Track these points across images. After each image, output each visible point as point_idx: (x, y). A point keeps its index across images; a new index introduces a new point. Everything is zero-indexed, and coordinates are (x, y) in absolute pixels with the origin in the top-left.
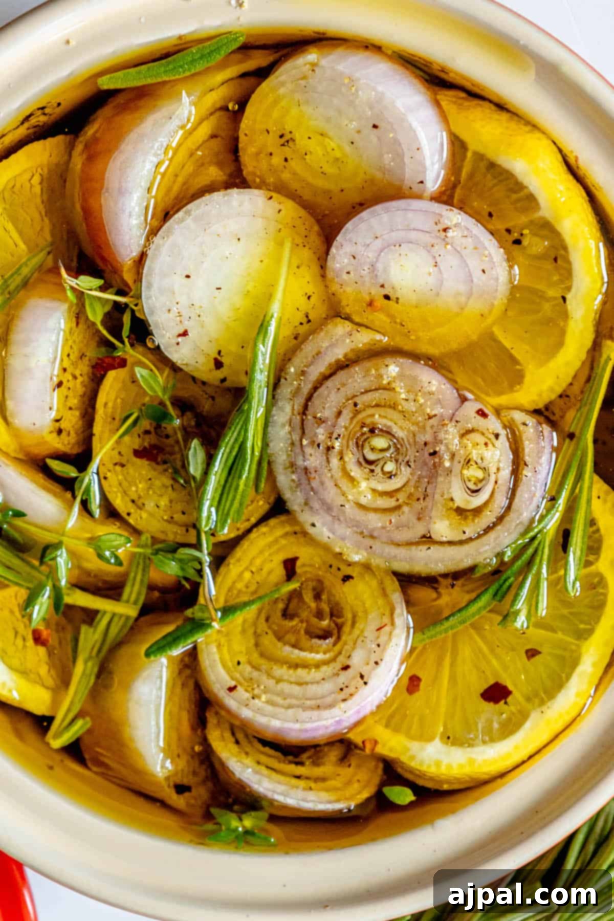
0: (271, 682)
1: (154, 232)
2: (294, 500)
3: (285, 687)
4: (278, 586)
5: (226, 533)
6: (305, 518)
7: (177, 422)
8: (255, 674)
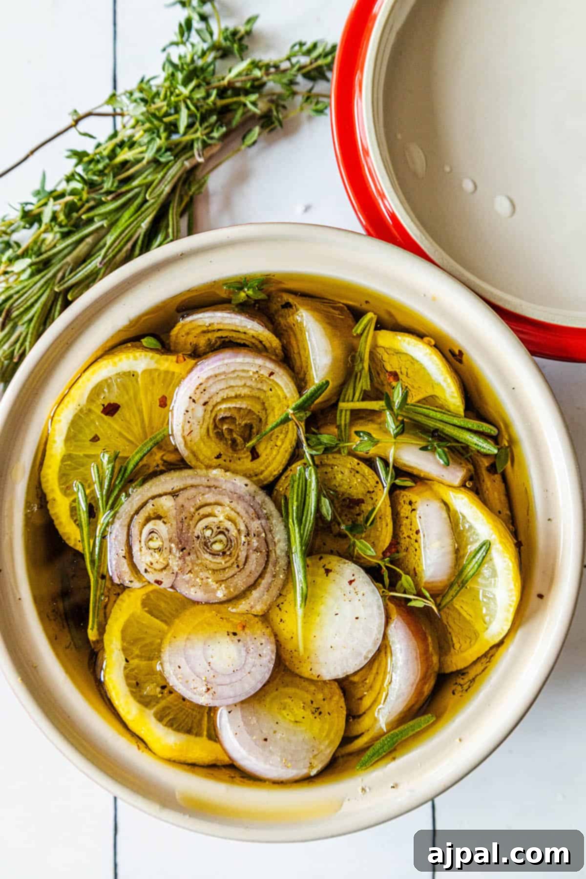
0: (249, 383)
1: (385, 636)
2: (261, 497)
3: (241, 383)
4: (259, 442)
5: (298, 467)
6: (253, 488)
7: (343, 527)
8: (259, 386)
